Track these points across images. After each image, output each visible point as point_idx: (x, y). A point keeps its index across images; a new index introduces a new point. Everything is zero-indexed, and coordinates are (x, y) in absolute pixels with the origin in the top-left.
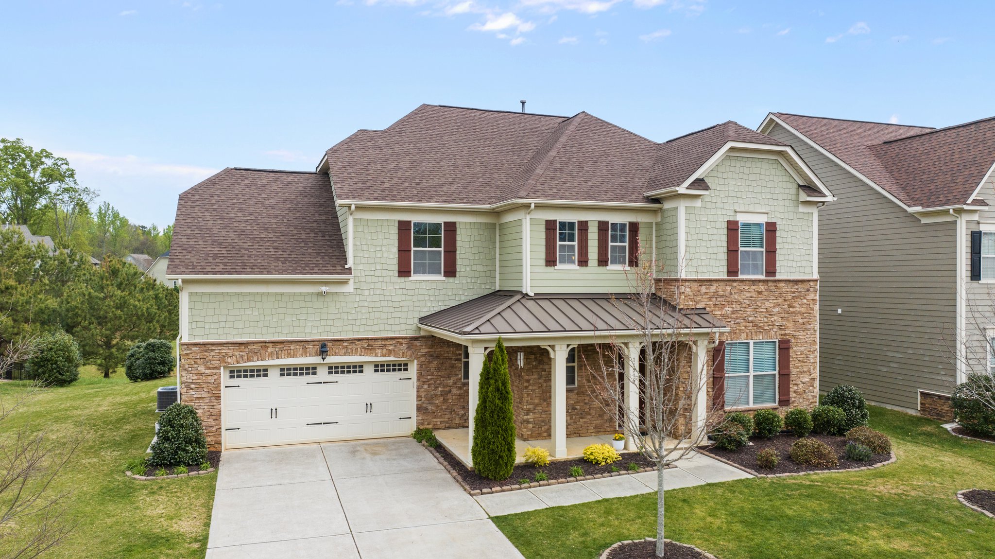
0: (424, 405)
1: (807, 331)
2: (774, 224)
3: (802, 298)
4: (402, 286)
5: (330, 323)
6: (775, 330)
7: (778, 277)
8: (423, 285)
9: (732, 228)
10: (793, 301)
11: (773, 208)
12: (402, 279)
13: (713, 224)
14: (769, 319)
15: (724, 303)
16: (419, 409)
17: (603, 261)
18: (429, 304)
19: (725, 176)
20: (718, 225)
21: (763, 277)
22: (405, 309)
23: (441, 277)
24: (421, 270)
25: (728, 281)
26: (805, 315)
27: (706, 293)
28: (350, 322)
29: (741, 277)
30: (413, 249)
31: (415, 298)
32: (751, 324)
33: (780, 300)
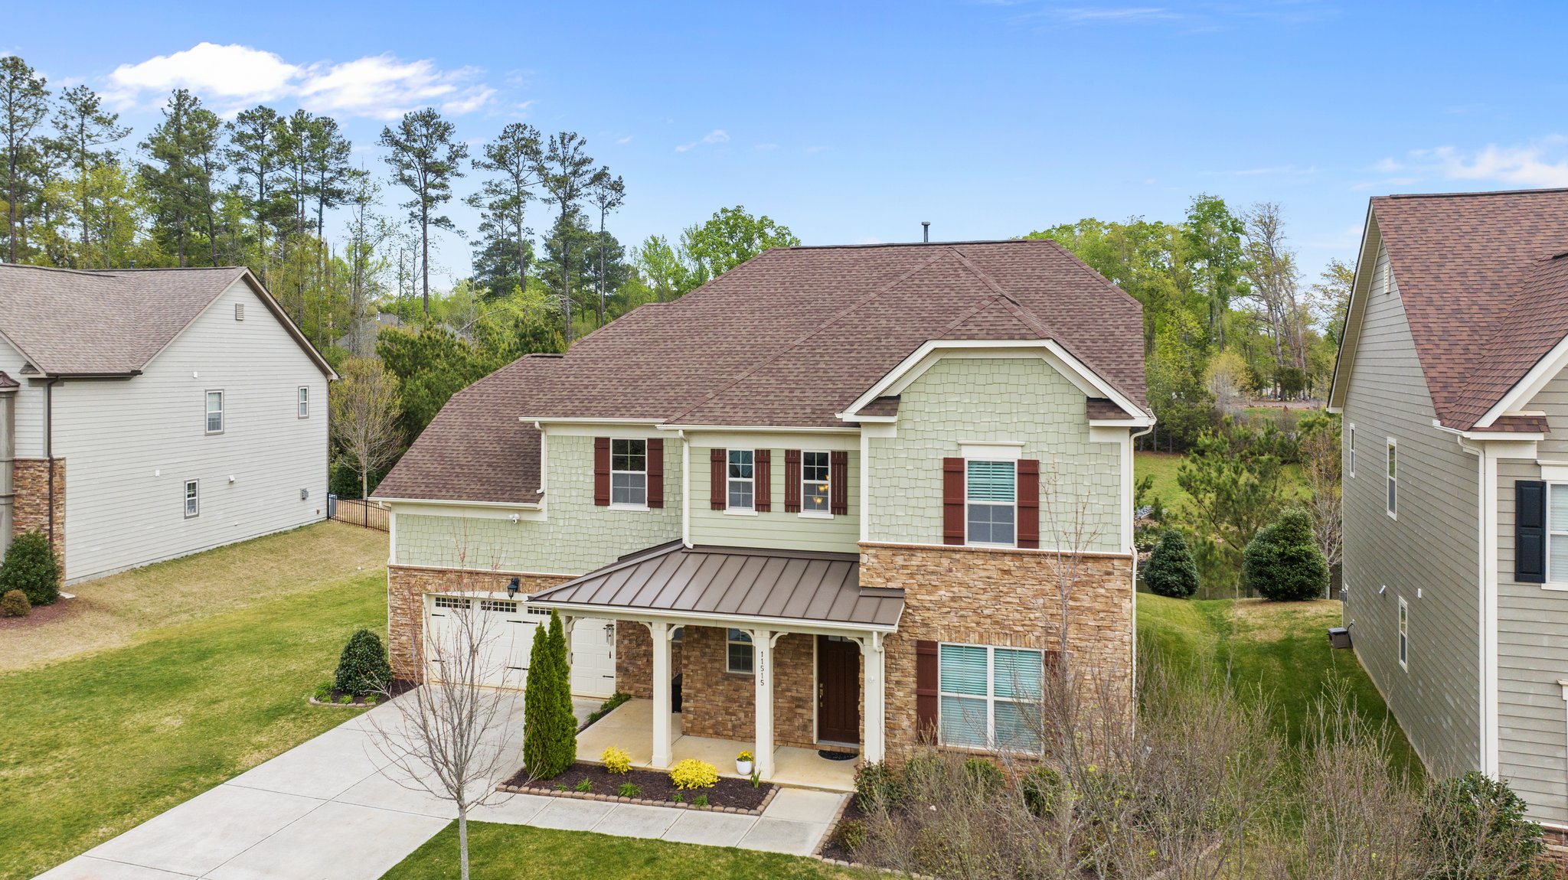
0: (625, 665)
1: (1106, 642)
2: (1035, 464)
3: (1094, 585)
4: (600, 516)
5: (524, 555)
6: (1035, 634)
7: (1043, 548)
8: (624, 517)
9: (953, 470)
10: (1075, 588)
11: (1033, 438)
12: (600, 508)
13: (918, 464)
14: (1024, 614)
15: (937, 583)
16: (619, 668)
17: (792, 506)
18: (631, 541)
19: (939, 389)
20: (927, 465)
21: (1013, 547)
22: (603, 545)
23: (644, 508)
24: (621, 497)
25: (945, 550)
26: (1102, 615)
27: (904, 567)
28: (545, 556)
29: (969, 545)
30: (612, 472)
31: (614, 532)
32: (989, 621)
33: (1048, 587)
